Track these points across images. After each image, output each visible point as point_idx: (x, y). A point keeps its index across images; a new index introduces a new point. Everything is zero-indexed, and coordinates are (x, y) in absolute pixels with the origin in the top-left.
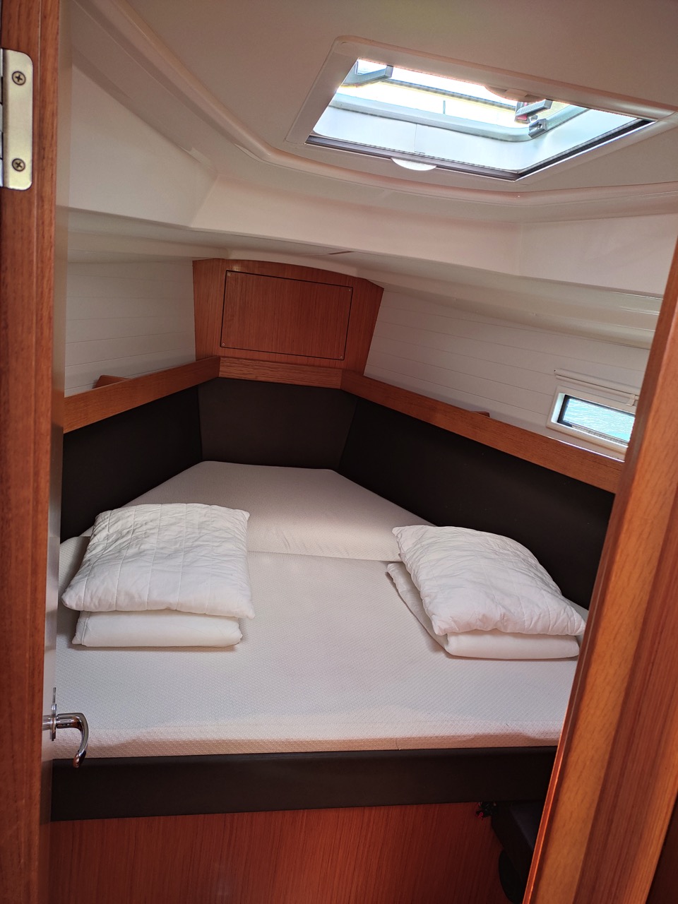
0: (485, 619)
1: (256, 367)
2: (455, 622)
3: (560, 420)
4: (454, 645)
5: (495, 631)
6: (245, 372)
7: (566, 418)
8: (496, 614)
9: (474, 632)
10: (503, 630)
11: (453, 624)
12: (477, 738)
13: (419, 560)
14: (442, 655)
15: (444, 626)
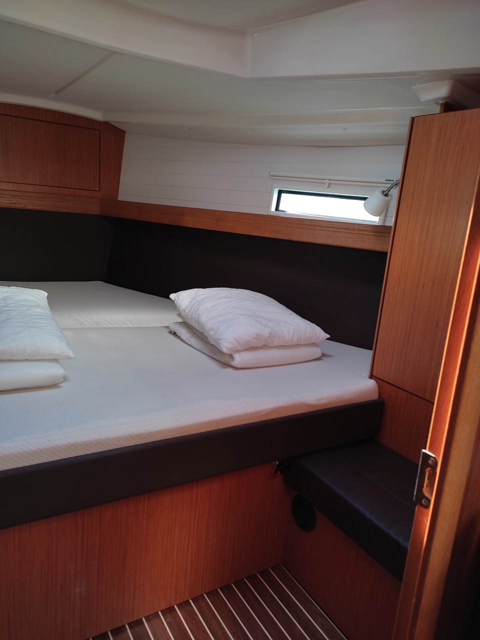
0: (258, 336)
1: (24, 197)
2: (237, 341)
3: (277, 209)
4: (239, 359)
5: (265, 347)
6: (15, 202)
7: (280, 208)
8: (266, 332)
9: (252, 348)
10: (271, 345)
11: (236, 343)
12: (275, 410)
13: (198, 310)
14: (230, 370)
15: (230, 346)
